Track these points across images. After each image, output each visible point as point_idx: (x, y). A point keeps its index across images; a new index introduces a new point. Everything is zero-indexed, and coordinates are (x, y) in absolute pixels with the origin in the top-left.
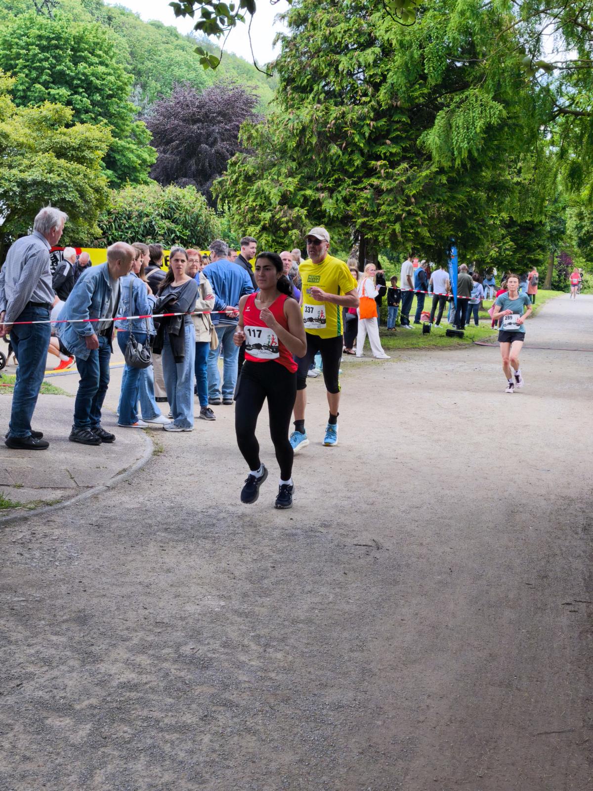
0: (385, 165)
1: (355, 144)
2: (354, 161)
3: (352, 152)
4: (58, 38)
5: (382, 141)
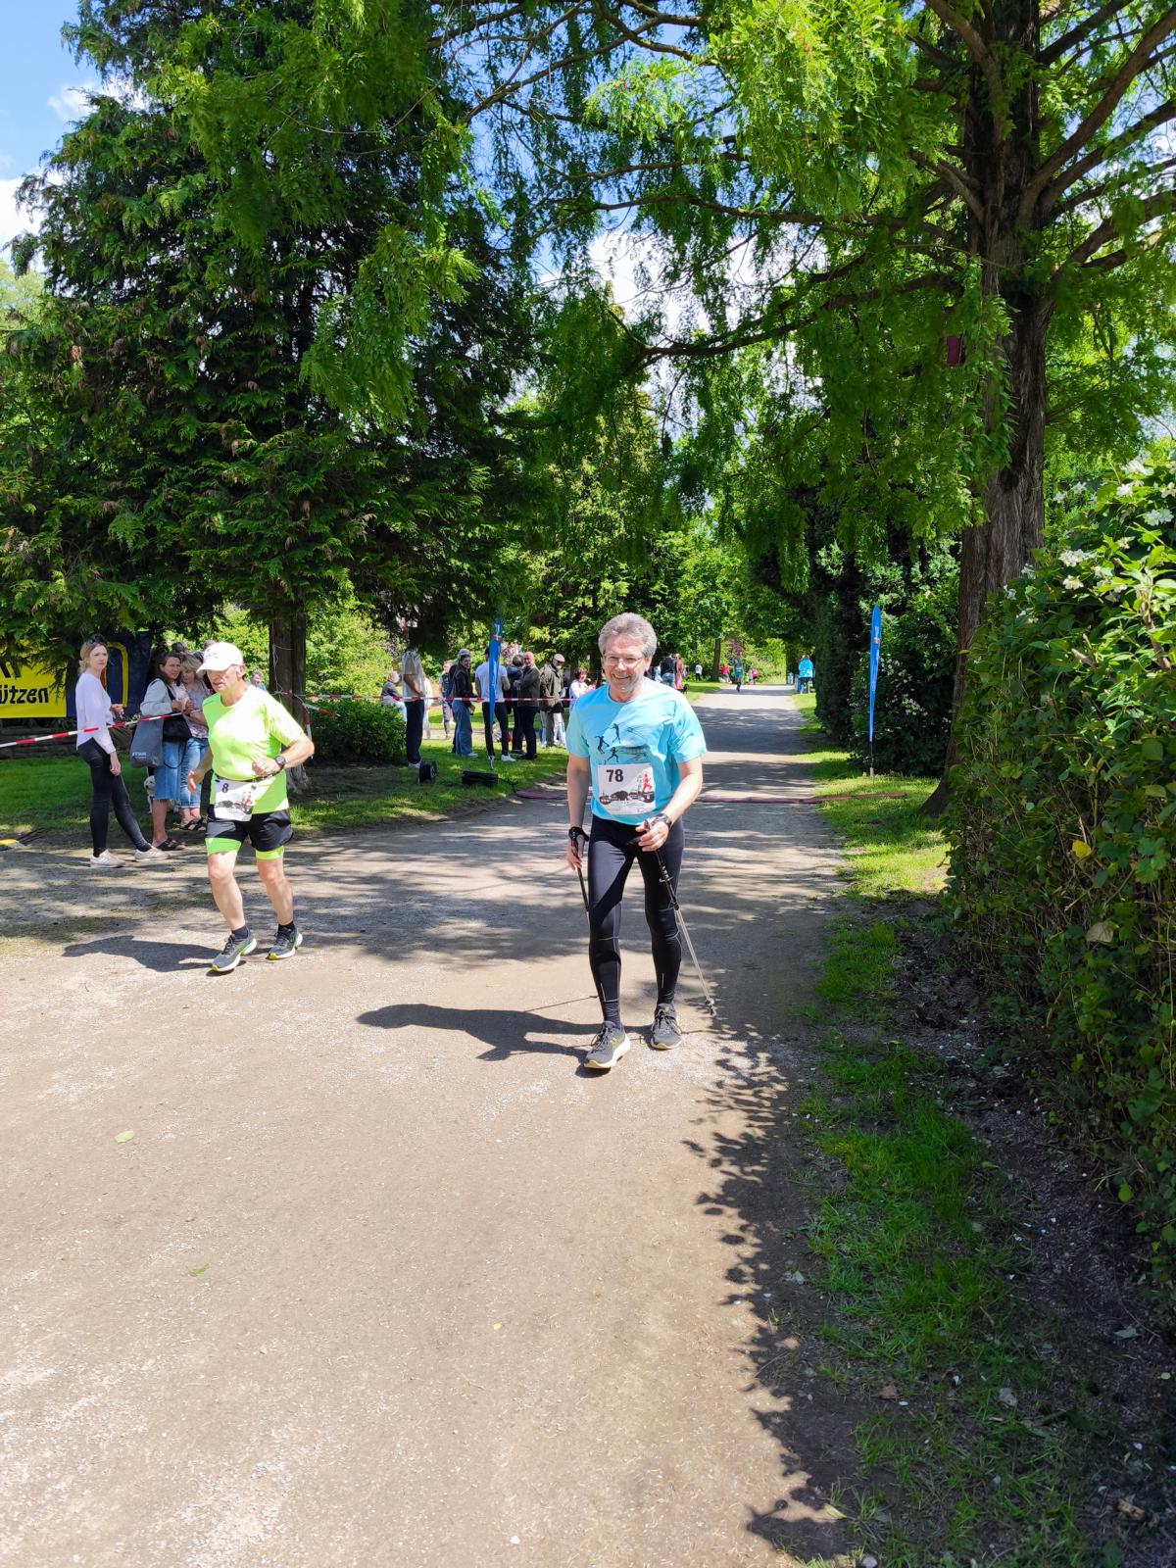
0: (237, 429)
2: (179, 428)
5: (239, 384)
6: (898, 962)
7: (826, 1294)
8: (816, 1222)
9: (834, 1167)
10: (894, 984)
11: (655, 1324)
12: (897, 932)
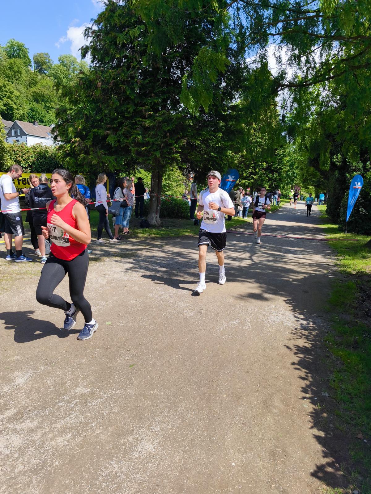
0: (148, 109)
1: (129, 97)
2: (128, 108)
3: (129, 103)
5: (150, 95)
6: (357, 294)
7: (336, 401)
8: (332, 377)
9: (337, 360)
10: (356, 302)
11: (277, 402)
12: (357, 285)
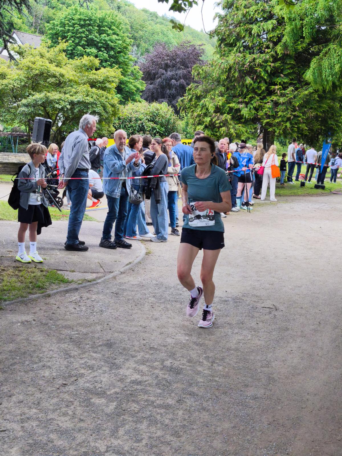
0: (280, 88)
1: (262, 77)
2: (261, 87)
3: (260, 82)
4: (90, 20)
5: (279, 75)
